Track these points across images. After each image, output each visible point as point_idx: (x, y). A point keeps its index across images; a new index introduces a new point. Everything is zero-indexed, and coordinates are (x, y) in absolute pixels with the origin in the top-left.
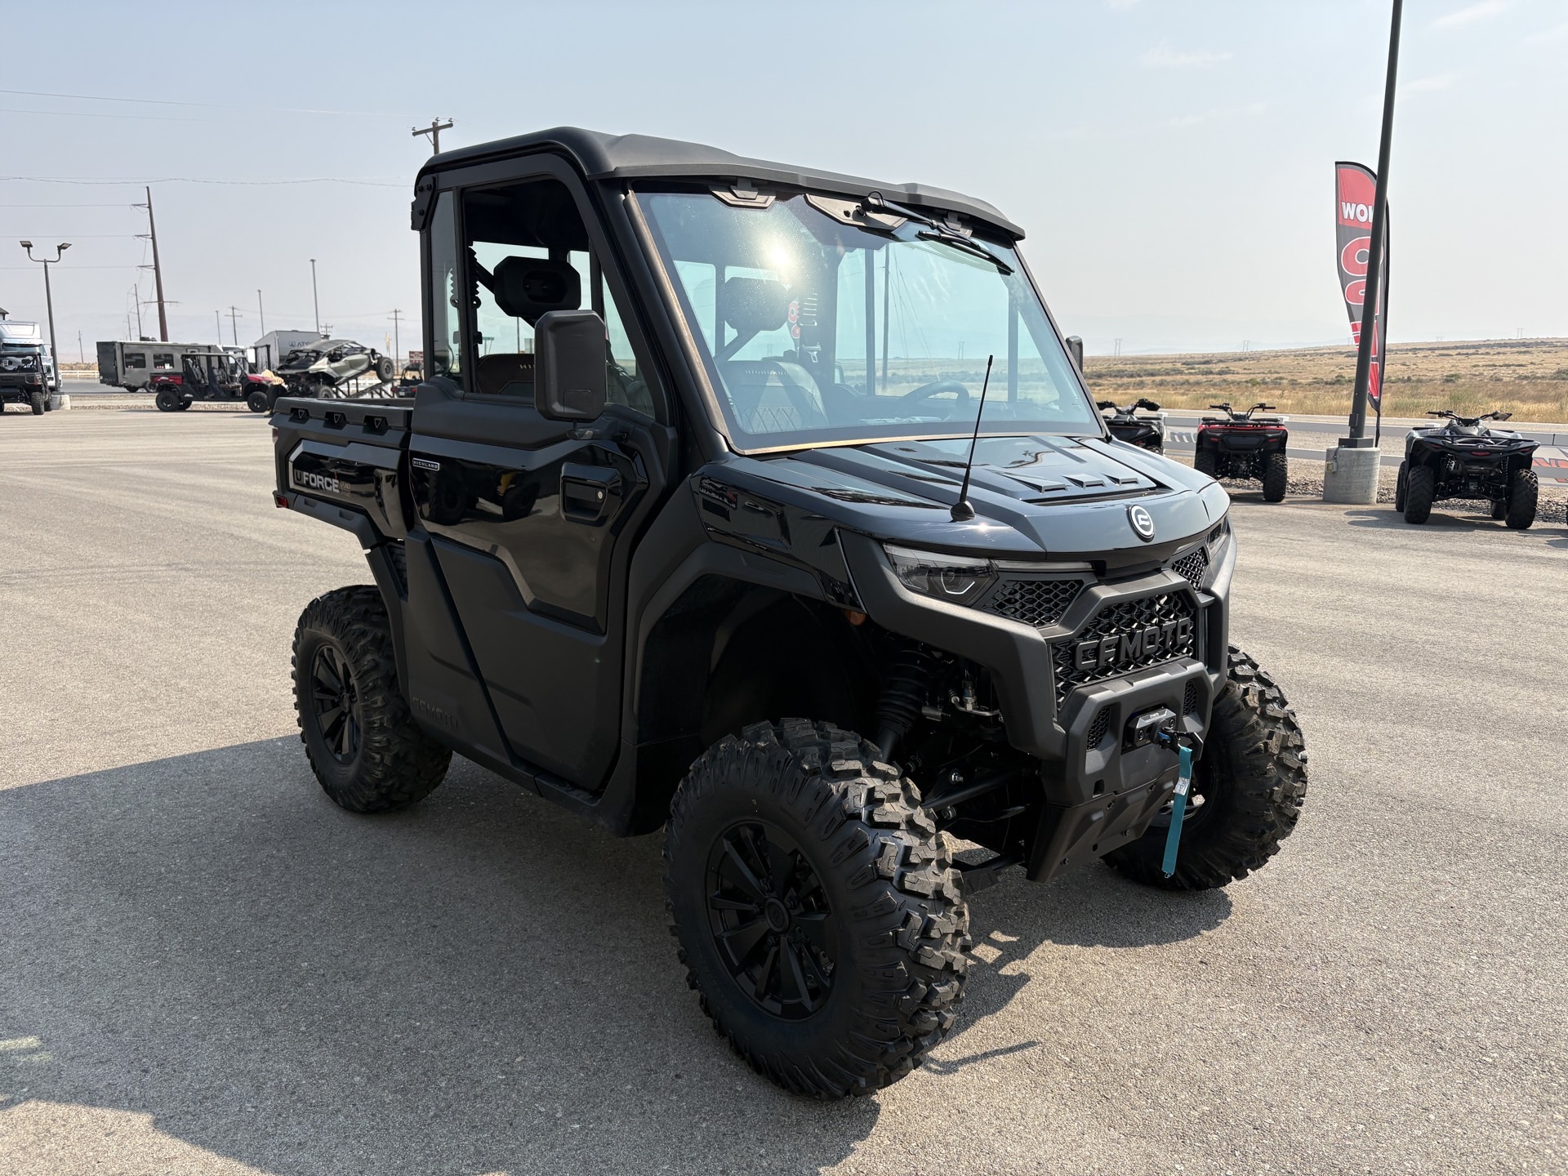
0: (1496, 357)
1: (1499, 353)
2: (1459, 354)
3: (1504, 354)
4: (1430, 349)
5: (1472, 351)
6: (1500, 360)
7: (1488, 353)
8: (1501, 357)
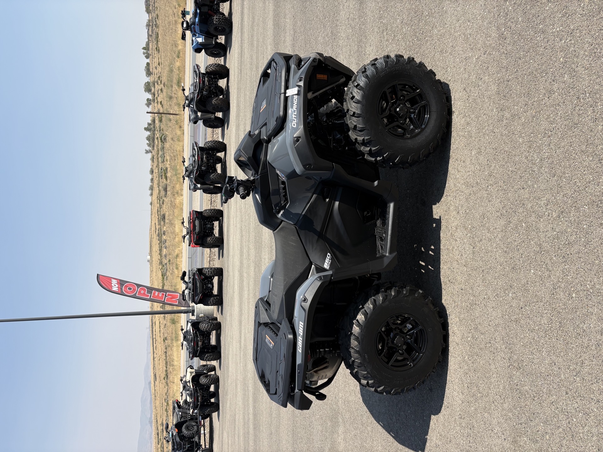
0: (157, 332)
1: (155, 331)
2: (156, 343)
3: (155, 329)
4: (154, 354)
5: (154, 340)
6: (158, 330)
7: (155, 335)
8: (157, 330)
